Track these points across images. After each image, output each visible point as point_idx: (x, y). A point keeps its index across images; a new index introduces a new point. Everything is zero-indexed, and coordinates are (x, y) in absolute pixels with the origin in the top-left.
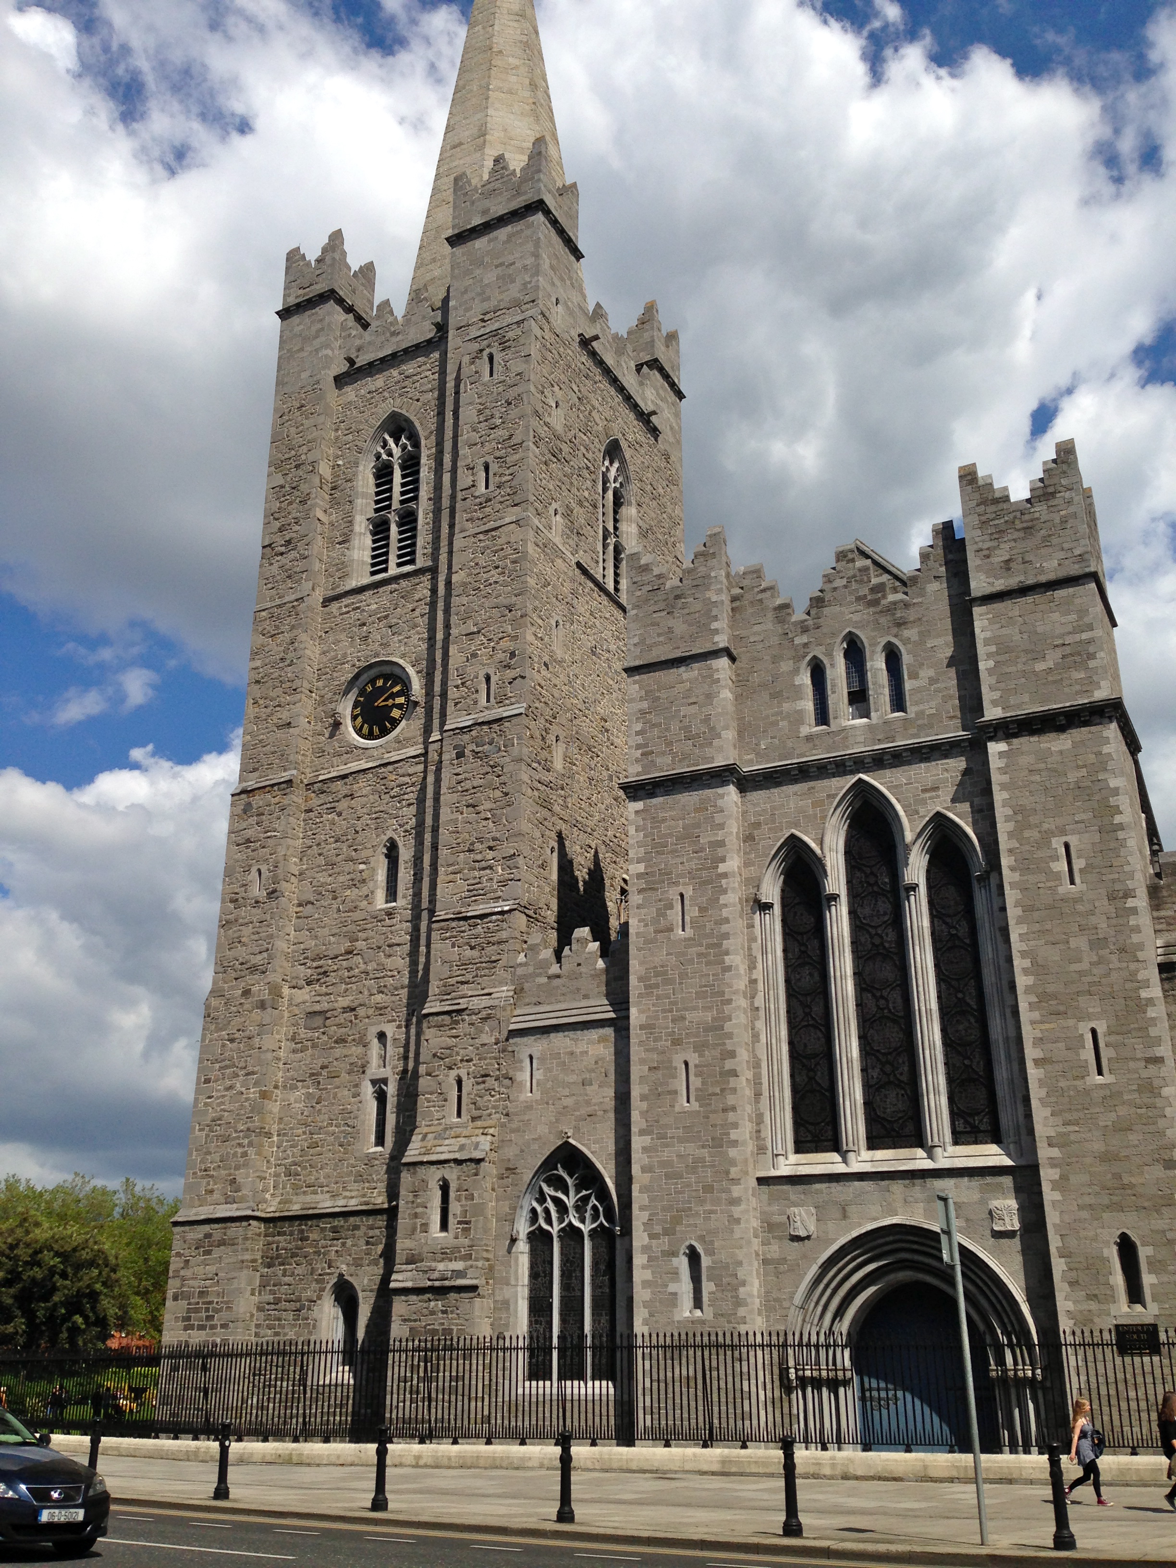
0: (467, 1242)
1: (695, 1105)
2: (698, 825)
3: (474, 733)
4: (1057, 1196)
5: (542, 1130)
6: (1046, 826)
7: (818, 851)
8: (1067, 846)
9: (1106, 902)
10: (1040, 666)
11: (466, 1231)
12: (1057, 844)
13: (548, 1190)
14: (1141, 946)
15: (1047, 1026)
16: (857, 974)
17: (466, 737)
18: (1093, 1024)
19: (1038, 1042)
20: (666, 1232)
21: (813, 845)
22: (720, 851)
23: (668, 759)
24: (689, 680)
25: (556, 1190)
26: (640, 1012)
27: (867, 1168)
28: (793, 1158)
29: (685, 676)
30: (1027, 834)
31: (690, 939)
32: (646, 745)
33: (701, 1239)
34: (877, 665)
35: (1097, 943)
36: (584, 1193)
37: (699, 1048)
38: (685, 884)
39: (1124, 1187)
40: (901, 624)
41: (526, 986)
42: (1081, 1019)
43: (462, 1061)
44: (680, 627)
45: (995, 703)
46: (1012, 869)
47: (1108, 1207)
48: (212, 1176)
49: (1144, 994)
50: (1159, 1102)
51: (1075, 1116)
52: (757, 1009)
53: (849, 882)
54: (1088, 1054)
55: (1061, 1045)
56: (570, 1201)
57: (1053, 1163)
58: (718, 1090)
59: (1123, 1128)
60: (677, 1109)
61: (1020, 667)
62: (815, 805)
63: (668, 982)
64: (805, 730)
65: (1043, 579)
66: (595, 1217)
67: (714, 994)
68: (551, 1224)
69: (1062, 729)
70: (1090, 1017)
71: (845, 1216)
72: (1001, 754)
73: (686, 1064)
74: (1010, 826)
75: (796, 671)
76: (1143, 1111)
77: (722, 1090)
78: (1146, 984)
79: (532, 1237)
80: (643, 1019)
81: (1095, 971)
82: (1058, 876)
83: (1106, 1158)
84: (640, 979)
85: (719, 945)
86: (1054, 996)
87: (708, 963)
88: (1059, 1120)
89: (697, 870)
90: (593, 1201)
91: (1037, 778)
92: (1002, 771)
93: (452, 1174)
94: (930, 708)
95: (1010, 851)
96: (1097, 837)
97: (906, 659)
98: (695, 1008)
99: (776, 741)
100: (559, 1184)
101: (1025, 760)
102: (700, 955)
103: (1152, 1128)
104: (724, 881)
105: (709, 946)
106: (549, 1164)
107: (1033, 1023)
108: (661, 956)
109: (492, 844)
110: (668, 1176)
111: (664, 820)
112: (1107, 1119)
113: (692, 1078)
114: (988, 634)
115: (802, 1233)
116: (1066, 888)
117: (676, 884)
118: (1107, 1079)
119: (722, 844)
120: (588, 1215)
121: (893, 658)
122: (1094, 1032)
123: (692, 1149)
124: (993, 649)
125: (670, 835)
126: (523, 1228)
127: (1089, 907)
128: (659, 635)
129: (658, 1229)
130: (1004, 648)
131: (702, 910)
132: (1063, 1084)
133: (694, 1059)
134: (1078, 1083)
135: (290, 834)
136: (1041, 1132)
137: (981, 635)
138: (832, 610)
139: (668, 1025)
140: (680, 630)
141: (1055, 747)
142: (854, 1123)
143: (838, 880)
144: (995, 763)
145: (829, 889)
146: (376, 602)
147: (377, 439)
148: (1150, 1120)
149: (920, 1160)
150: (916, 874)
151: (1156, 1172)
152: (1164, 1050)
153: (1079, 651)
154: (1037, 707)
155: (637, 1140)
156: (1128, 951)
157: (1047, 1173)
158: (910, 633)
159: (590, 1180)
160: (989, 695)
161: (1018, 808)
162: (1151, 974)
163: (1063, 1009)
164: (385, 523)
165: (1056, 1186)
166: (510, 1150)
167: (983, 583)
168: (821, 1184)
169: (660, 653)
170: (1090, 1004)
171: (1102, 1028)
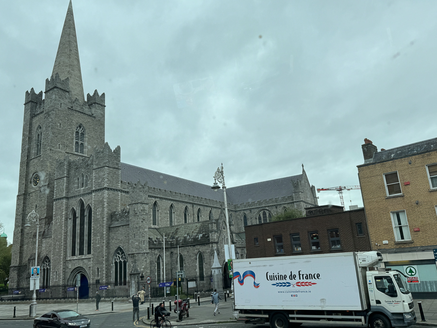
1: (58, 250)
2: (61, 206)
5: (45, 253)
9: (102, 219)
10: (99, 181)
13: (45, 263)
15: (94, 238)
16: (80, 229)
17: (41, 188)
19: (93, 240)
20: (54, 269)
21: (75, 209)
22: (63, 211)
23: (58, 195)
24: (62, 182)
27: (78, 258)
28: (71, 257)
30: (95, 208)
31: (59, 225)
32: (56, 193)
33: (58, 270)
34: (85, 179)
36: (49, 263)
39: (99, 261)
40: (88, 172)
41: (45, 231)
42: (97, 237)
46: (93, 214)
47: (97, 264)
48: (14, 260)
49: (104, 233)
50: (103, 249)
53: (80, 214)
54: (97, 242)
55: (95, 240)
58: (60, 248)
60: (56, 251)
61: (97, 181)
62: (76, 202)
63: (56, 231)
64: (76, 190)
65: (101, 166)
67: (61, 233)
68: (45, 268)
69: (100, 191)
71: (74, 265)
72: (94, 195)
79: (43, 270)
80: (53, 237)
81: (99, 229)
82: (97, 215)
83: (97, 257)
84: (53, 231)
85: (62, 226)
86: (95, 233)
87: (61, 229)
88: (94, 251)
89: (60, 214)
91: (97, 199)
94: (90, 186)
95: (93, 211)
96: (102, 209)
97: (88, 178)
98: (59, 236)
99: (73, 191)
101: (96, 196)
102: (60, 227)
104: (63, 215)
106: (45, 258)
107: (92, 237)
108: (56, 227)
109: (43, 207)
110: (54, 261)
111: (57, 205)
112: (98, 251)
113: (58, 246)
115: (69, 268)
116: (98, 217)
117: (58, 216)
118: (99, 245)
123: (57, 257)
125: (58, 208)
126: (42, 268)
127: (100, 220)
128: (59, 174)
130: (96, 178)
131: (60, 220)
132: (94, 246)
133: (58, 243)
134: (96, 246)
135: (24, 203)
136: (92, 253)
137: (94, 176)
138: (80, 169)
139: (56, 238)
140: (61, 173)
141: (100, 194)
142: (77, 252)
143: (78, 214)
144: (93, 197)
145: (77, 216)
146: (36, 161)
147: (37, 129)
148: (102, 251)
149: (83, 257)
150: (86, 213)
151: (102, 258)
152: (105, 241)
153: (103, 179)
154: (98, 188)
155: (52, 256)
156: (103, 226)
157: (92, 259)
158: (89, 174)
159: (49, 261)
160: (94, 186)
161: (95, 204)
162: (105, 230)
163: (95, 235)
164: (38, 145)
165: (92, 261)
166: (41, 257)
167: (95, 167)
168: (72, 261)
169: (59, 177)
170: (98, 234)
171: (99, 238)
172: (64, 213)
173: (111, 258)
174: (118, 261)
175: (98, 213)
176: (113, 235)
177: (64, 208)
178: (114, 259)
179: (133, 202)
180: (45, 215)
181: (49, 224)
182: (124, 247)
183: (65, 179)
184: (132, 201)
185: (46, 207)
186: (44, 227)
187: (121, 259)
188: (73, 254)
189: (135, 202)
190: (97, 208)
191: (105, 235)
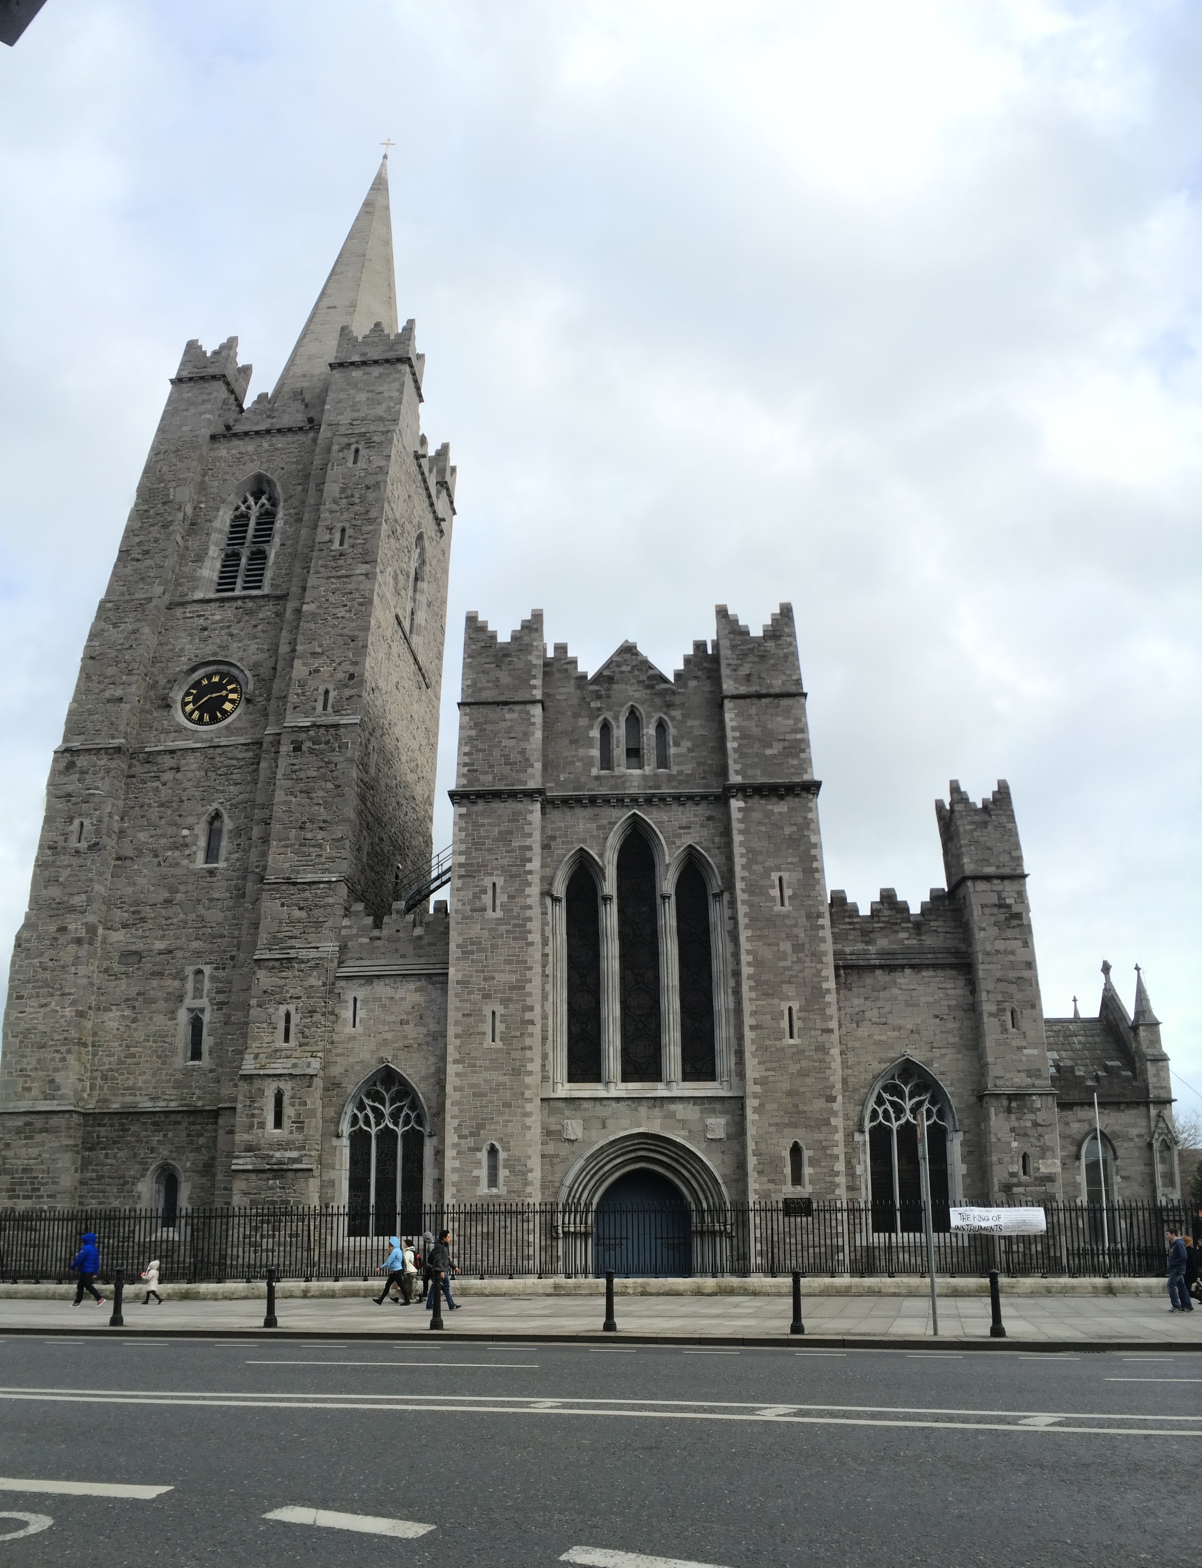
0: (300, 1137)
1: (499, 1044)
2: (510, 832)
3: (312, 733)
4: (756, 1117)
5: (365, 1056)
6: (767, 864)
7: (600, 863)
8: (780, 879)
9: (805, 920)
10: (769, 752)
11: (300, 1129)
12: (775, 876)
13: (367, 1102)
14: (824, 953)
15: (760, 1003)
16: (622, 957)
17: (304, 735)
18: (790, 1004)
19: (754, 1013)
20: (472, 1134)
21: (597, 858)
22: (528, 854)
23: (490, 778)
24: (511, 720)
25: (374, 1101)
26: (457, 971)
27: (623, 1094)
28: (568, 1086)
29: (508, 716)
30: (755, 867)
31: (500, 919)
32: (473, 765)
33: (500, 1140)
34: (650, 731)
35: (797, 948)
36: (398, 1104)
37: (505, 1002)
38: (497, 875)
39: (799, 1113)
40: (669, 706)
41: (350, 944)
42: (782, 999)
43: (291, 997)
44: (505, 678)
45: (737, 772)
46: (743, 891)
47: (786, 1125)
48: (29, 1076)
49: (825, 986)
50: (828, 1059)
51: (774, 1065)
52: (547, 976)
53: (619, 888)
54: (785, 1024)
55: (769, 1017)
56: (387, 1110)
57: (755, 1096)
58: (518, 1034)
59: (803, 1073)
60: (485, 1046)
61: (755, 750)
62: (599, 828)
63: (481, 950)
64: (595, 771)
65: (772, 691)
66: (406, 1123)
67: (518, 962)
68: (370, 1127)
69: (781, 798)
70: (788, 998)
71: (604, 1127)
72: (740, 809)
73: (494, 1013)
74: (744, 861)
75: (591, 727)
76: (817, 1064)
77: (522, 1034)
78: (827, 979)
79: (353, 1137)
80: (459, 977)
81: (795, 967)
82: (773, 899)
83: (790, 1093)
84: (458, 946)
85: (525, 926)
86: (767, 982)
87: (515, 939)
88: (763, 1067)
89: (509, 866)
90: (406, 1111)
91: (763, 828)
92: (741, 821)
93: (287, 1087)
94: (687, 769)
95: (743, 878)
96: (801, 876)
97: (672, 731)
98: (502, 971)
99: (572, 776)
100: (376, 1096)
101: (756, 816)
102: (508, 931)
103: (821, 1076)
104: (529, 877)
105: (515, 926)
106: (372, 1081)
107: (750, 1000)
109: (322, 825)
110: (475, 1095)
111: (483, 825)
112: (794, 1068)
113: (497, 1023)
114: (735, 724)
115: (572, 1137)
116: (778, 908)
117: (491, 874)
118: (795, 1041)
119: (530, 848)
120: (401, 1120)
121: (661, 727)
122: (790, 1009)
123: (495, 1076)
124: (737, 734)
125: (488, 837)
126: (346, 1128)
127: (793, 922)
128: (488, 681)
129: (466, 1132)
130: (745, 736)
131: (510, 897)
132: (767, 1043)
133: (500, 1010)
134: (777, 1042)
136: (722, 1075)
137: (729, 723)
138: (619, 687)
139: (477, 980)
140: (506, 681)
141: (777, 809)
143: (611, 885)
144: (738, 816)
145: (606, 891)
148: (817, 1070)
149: (660, 1090)
150: (671, 887)
151: (821, 1103)
152: (834, 1024)
153: (795, 746)
154: (765, 779)
155: (452, 1067)
156: (814, 956)
157: (753, 1101)
158: (678, 712)
160: (735, 767)
161: (750, 850)
162: (829, 973)
163: (771, 992)
165: (756, 1110)
166: (336, 1069)
167: (732, 687)
168: (585, 1105)
169: (489, 696)
170: (789, 990)
171: (796, 1007)
172: (535, 865)
174: (893, 1126)
175: (773, 892)
176: (856, 1001)
177: (536, 841)
178: (866, 1115)
179: (990, 870)
180: (346, 867)
182: (941, 1069)
183: (537, 710)
184: (986, 861)
185: (346, 829)
187: (908, 1116)
188: (584, 1072)
189: (1002, 872)
190: (767, 873)
191: (831, 998)
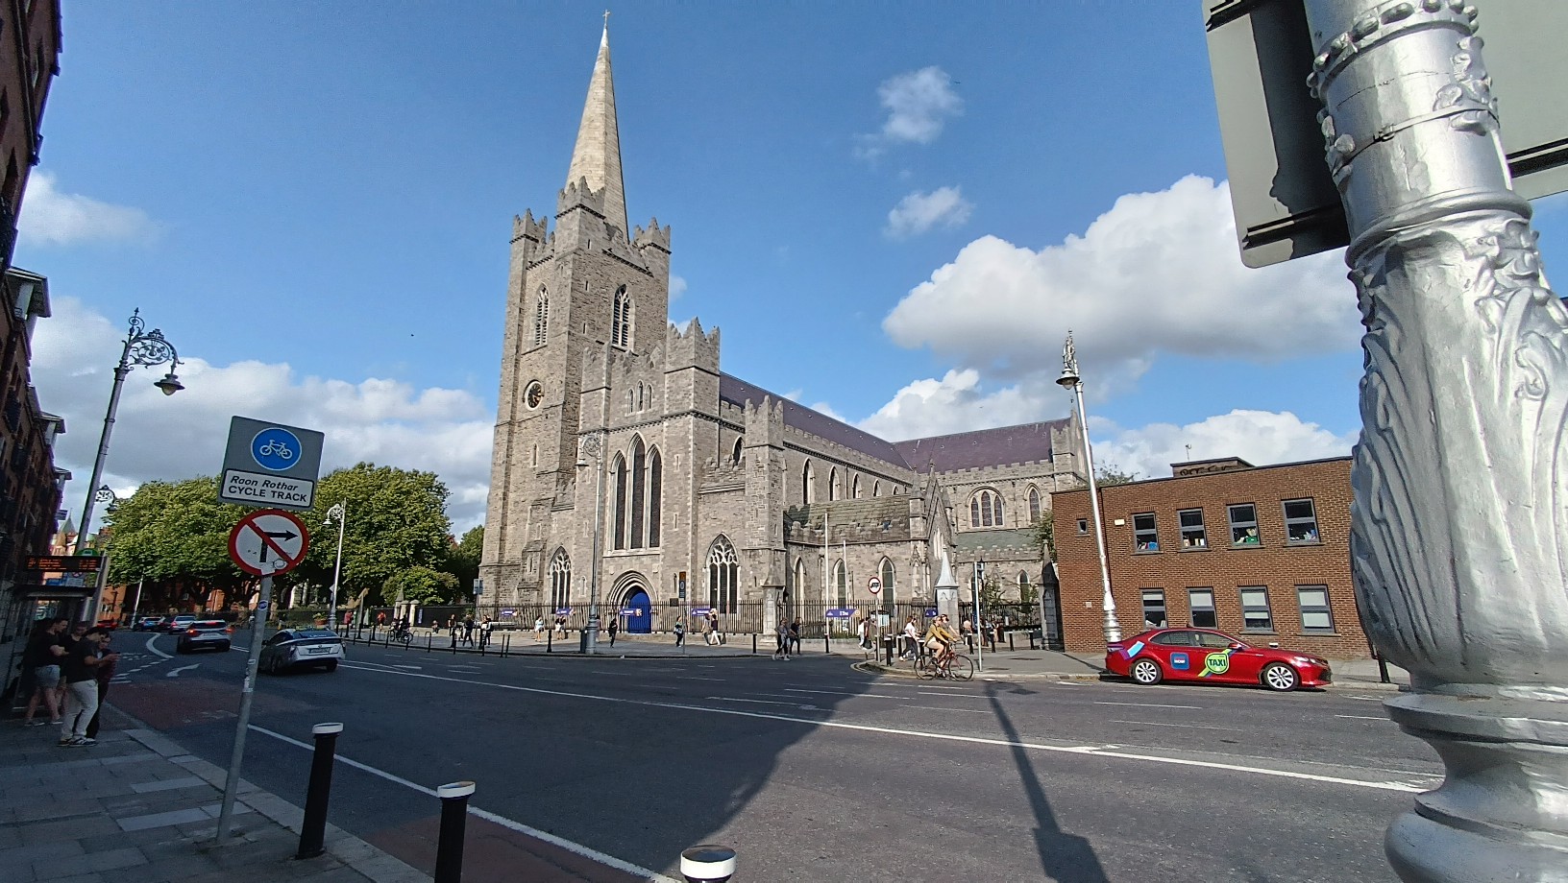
0: (536, 575)
1: (587, 537)
4: (662, 563)
5: (557, 542)
6: (673, 451)
7: (626, 456)
8: (677, 458)
9: (683, 476)
10: (679, 397)
11: (536, 572)
12: (675, 456)
13: (558, 560)
14: (689, 490)
15: (666, 514)
16: (634, 495)
17: (548, 412)
18: (676, 513)
19: (663, 519)
20: (578, 574)
21: (624, 454)
23: (589, 425)
24: (595, 398)
25: (560, 560)
26: (577, 508)
27: (628, 553)
28: (613, 551)
29: (595, 396)
30: (669, 453)
31: (590, 485)
32: (584, 420)
33: (586, 576)
34: (645, 392)
35: (681, 488)
36: (566, 561)
37: (589, 519)
38: (590, 467)
39: (676, 560)
40: (652, 379)
41: (558, 496)
42: (674, 512)
43: (540, 520)
45: (667, 409)
46: (665, 464)
47: (673, 566)
49: (688, 504)
50: (687, 536)
51: (669, 540)
52: (607, 506)
53: (632, 466)
54: (674, 522)
55: (668, 520)
56: (562, 564)
57: (663, 554)
59: (678, 544)
60: (583, 538)
61: (674, 397)
62: (625, 439)
63: (584, 498)
64: (626, 414)
65: (682, 367)
68: (558, 570)
69: (681, 419)
70: (676, 511)
71: (620, 568)
72: (667, 427)
73: (586, 524)
74: (666, 450)
75: (626, 394)
76: (683, 539)
78: (689, 501)
79: (553, 574)
81: (678, 497)
82: (673, 467)
83: (674, 552)
84: (578, 497)
86: (669, 505)
88: (665, 542)
89: (593, 462)
90: (568, 564)
91: (673, 435)
92: (666, 432)
93: (533, 556)
94: (657, 408)
95: (664, 459)
97: (653, 391)
98: (589, 507)
99: (619, 418)
100: (560, 558)
101: (671, 429)
102: (592, 490)
103: (684, 544)
106: (558, 552)
107: (663, 513)
108: (583, 490)
109: (553, 448)
110: (580, 558)
112: (675, 541)
115: (612, 573)
116: (676, 471)
118: (677, 529)
120: (566, 567)
122: (676, 515)
123: (586, 550)
126: (551, 571)
127: (679, 477)
128: (589, 381)
129: (576, 572)
130: (670, 391)
131: (593, 475)
132: (666, 531)
133: (588, 523)
134: (671, 531)
135: (509, 441)
136: (661, 544)
137: (667, 386)
138: (635, 373)
139: (582, 510)
140: (595, 379)
141: (681, 424)
142: (627, 541)
143: (630, 465)
144: (665, 429)
145: (627, 469)
146: (534, 356)
147: (538, 292)
148: (684, 542)
149: (642, 551)
150: (648, 463)
151: (684, 556)
152: (690, 521)
153: (687, 394)
154: (675, 411)
155: (575, 547)
156: (686, 492)
157: (662, 557)
158: (654, 382)
159: (567, 557)
160: (666, 406)
161: (668, 445)
162: (690, 498)
163: (668, 509)
164: (539, 325)
165: (662, 560)
166: (548, 549)
167: (669, 368)
168: (616, 559)
169: (590, 388)
170: (676, 507)
171: (678, 514)
173: (701, 558)
174: (718, 564)
175: (675, 464)
176: (706, 509)
178: (709, 559)
179: (754, 443)
180: (557, 466)
181: (565, 483)
182: (734, 537)
183: (603, 391)
184: (753, 439)
185: (558, 450)
186: (554, 488)
187: (724, 560)
188: (619, 545)
189: (759, 444)
190: (674, 454)
191: (690, 510)
